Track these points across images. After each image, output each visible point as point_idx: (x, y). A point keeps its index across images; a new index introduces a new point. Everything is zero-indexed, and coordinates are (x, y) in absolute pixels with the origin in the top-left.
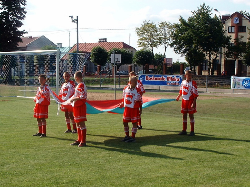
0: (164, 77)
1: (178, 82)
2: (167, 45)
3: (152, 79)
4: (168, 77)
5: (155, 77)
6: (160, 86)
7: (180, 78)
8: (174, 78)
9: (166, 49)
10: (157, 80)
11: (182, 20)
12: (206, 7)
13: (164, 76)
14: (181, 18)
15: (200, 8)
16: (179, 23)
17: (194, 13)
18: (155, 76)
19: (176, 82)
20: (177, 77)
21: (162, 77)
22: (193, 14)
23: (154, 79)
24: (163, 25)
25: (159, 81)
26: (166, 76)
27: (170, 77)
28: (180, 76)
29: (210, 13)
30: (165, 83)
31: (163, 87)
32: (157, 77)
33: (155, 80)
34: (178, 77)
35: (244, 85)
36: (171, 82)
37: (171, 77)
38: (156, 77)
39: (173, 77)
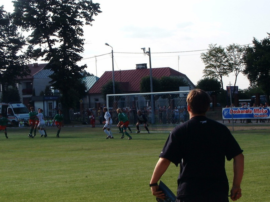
0: (250, 110)
1: (266, 114)
2: (237, 72)
3: (238, 112)
4: (255, 110)
5: (241, 110)
7: (268, 110)
8: (261, 110)
9: (236, 76)
10: (243, 113)
11: (255, 42)
13: (251, 109)
14: (255, 40)
16: (252, 45)
19: (264, 114)
20: (264, 108)
21: (248, 110)
23: (239, 112)
24: (231, 48)
25: (245, 113)
26: (252, 109)
27: (257, 110)
32: (243, 110)
33: (241, 113)
34: (266, 108)
36: (258, 114)
37: (259, 110)
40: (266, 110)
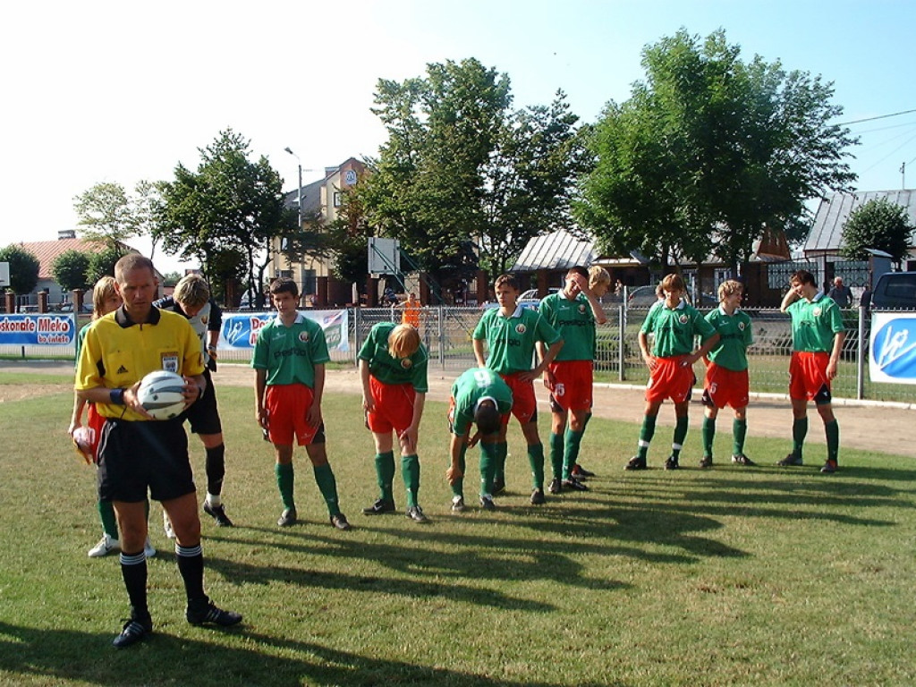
0: (30, 322)
1: (66, 335)
3: (4, 326)
4: (41, 320)
5: (11, 322)
6: (23, 348)
7: (70, 321)
8: (55, 322)
10: (15, 331)
11: (181, 171)
12: (236, 137)
13: (32, 318)
15: (220, 138)
16: (172, 179)
17: (205, 150)
18: (10, 318)
19: (60, 335)
20: (62, 318)
21: (25, 321)
22: (201, 153)
23: (7, 327)
25: (20, 331)
26: (35, 318)
27: (45, 320)
28: (70, 317)
29: (246, 151)
30: (33, 339)
31: (31, 350)
32: (15, 322)
33: (10, 331)
34: (66, 317)
35: (229, 336)
36: (47, 335)
37: (49, 321)
38: (13, 322)
39: (53, 319)
40: (66, 321)
